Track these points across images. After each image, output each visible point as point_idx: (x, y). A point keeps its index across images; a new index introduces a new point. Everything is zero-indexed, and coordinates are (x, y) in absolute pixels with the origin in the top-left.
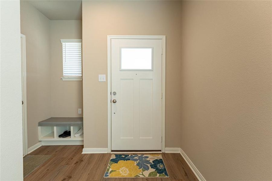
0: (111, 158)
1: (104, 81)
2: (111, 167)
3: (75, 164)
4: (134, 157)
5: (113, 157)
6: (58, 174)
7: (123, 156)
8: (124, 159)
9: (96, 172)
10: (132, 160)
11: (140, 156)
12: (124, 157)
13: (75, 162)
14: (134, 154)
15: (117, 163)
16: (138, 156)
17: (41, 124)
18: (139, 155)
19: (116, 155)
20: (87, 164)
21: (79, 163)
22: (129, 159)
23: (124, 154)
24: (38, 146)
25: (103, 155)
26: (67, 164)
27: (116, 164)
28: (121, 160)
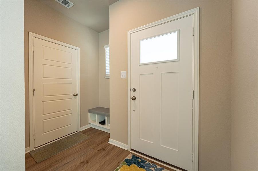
0: (127, 158)
1: (125, 77)
2: (121, 167)
3: (98, 150)
4: (151, 166)
5: (129, 157)
6: (83, 155)
7: (140, 160)
8: (139, 165)
9: (107, 167)
10: (146, 169)
11: (158, 169)
12: (140, 162)
13: (99, 149)
14: (153, 162)
15: (129, 166)
16: (156, 167)
17: (90, 111)
18: (158, 167)
19: (134, 156)
20: (106, 154)
21: (101, 151)
22: (143, 167)
23: (142, 157)
24: (87, 127)
25: (123, 151)
26: (93, 149)
27: (127, 166)
28: (135, 164)
